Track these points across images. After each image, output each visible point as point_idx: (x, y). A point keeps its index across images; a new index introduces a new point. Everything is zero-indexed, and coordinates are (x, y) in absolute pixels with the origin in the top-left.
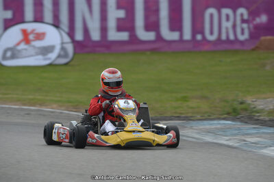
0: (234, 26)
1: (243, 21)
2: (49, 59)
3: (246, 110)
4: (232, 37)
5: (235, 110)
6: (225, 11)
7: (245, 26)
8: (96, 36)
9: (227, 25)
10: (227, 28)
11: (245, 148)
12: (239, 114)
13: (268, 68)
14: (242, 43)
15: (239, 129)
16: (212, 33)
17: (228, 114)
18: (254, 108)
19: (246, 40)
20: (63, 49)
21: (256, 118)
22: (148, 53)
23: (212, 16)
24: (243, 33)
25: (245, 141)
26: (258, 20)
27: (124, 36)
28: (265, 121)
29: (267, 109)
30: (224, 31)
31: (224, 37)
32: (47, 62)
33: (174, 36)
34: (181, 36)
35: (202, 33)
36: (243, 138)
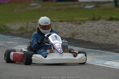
11: (6, 46)
18: (10, 28)
28: (15, 34)
36: (6, 42)
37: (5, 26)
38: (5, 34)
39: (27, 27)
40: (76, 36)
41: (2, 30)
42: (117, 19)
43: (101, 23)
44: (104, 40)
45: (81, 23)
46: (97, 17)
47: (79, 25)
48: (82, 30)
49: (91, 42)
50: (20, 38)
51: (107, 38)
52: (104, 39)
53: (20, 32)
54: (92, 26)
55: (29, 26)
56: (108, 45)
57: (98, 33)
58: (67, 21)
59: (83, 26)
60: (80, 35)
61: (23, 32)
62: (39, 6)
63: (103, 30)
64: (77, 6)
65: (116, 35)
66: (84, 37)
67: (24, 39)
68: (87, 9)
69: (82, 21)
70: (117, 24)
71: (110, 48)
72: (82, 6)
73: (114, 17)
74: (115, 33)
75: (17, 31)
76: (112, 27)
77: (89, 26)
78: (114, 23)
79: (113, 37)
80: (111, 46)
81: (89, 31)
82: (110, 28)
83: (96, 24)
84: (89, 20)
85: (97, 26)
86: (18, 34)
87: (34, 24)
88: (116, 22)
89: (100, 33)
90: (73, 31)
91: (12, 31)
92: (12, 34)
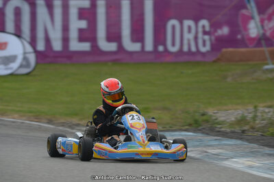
0: (196, 38)
1: (205, 33)
2: (11, 68)
3: (207, 121)
4: (193, 49)
5: (196, 122)
6: (188, 23)
7: (207, 37)
8: (57, 46)
9: (189, 36)
10: (189, 40)
11: (207, 160)
12: (200, 126)
13: (229, 80)
14: (203, 54)
15: (201, 141)
16: (173, 45)
17: (190, 125)
18: (216, 119)
19: (208, 52)
20: (25, 59)
21: (217, 129)
22: (110, 64)
23: (174, 27)
24: (204, 45)
25: (206, 152)
26: (220, 32)
27: (86, 46)
28: (227, 133)
29: (228, 121)
30: (185, 42)
31: (185, 49)
32: (9, 72)
33: (136, 47)
34: (143, 47)
35: (164, 44)
36: (205, 149)
37: (203, 115)
38: (203, 133)
39: (254, 118)
50: (239, 142)
53: (237, 129)
55: (259, 114)
61: (246, 128)
75: (231, 124)
86: (232, 132)
87: (271, 110)
92: (219, 131)
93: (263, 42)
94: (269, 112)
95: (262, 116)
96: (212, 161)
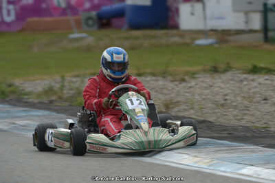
3: (14, 92)
11: (15, 131)
14: (8, 24)
15: (8, 112)
18: (23, 90)
21: (24, 100)
24: (9, 14)
25: (14, 124)
28: (35, 104)
29: (35, 91)
36: (13, 121)
37: (10, 85)
38: (10, 104)
39: (62, 88)
40: (173, 108)
41: (3, 93)
42: (269, 71)
43: (232, 80)
44: (238, 118)
45: (186, 78)
46: (222, 66)
47: (180, 83)
48: (188, 94)
49: (210, 122)
50: (47, 113)
51: (246, 114)
52: (238, 116)
53: (45, 99)
54: (211, 86)
55: (66, 84)
56: (247, 129)
57: (223, 102)
58: (153, 74)
59: (189, 85)
60: (184, 107)
61: (54, 98)
62: (91, 40)
63: (236, 96)
64: (176, 39)
65: (267, 107)
66: (192, 111)
67: (54, 114)
68: (198, 46)
69: (187, 73)
70: (268, 82)
71: (253, 137)
72: (187, 40)
73: (262, 65)
74: (263, 102)
75: (39, 95)
76: (256, 87)
77: (204, 85)
78: (261, 79)
79: (259, 111)
80: (255, 132)
81: (204, 97)
82: (253, 90)
83: (220, 80)
84: (205, 71)
85: (222, 85)
86: (41, 103)
87: (78, 79)
88: (266, 77)
89: (229, 102)
90: (168, 97)
91: (26, 97)
92: (26, 102)
93: (68, 11)
94: (76, 82)
95: (70, 85)
96: (20, 132)
